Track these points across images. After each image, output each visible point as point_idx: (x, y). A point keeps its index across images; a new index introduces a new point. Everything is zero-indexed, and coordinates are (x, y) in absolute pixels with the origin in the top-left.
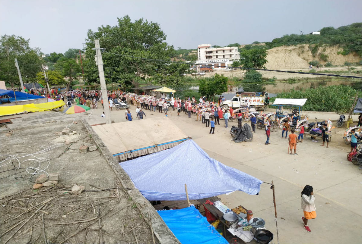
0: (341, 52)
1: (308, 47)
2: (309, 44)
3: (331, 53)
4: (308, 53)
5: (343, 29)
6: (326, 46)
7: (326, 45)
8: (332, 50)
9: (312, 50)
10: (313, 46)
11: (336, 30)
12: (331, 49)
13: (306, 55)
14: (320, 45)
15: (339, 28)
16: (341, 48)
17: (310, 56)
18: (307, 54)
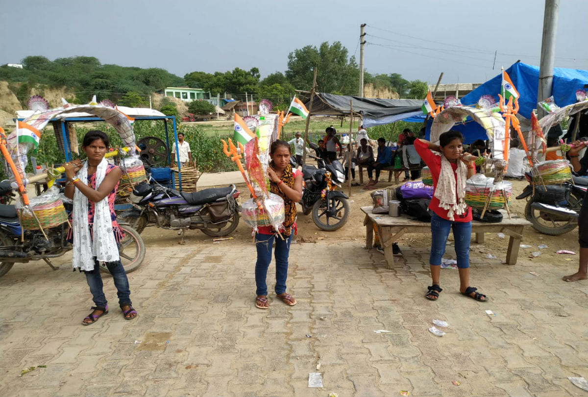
0: (73, 100)
1: (8, 87)
2: (8, 81)
3: (56, 101)
4: (10, 98)
5: (64, 63)
6: (43, 88)
7: (42, 85)
8: (57, 95)
9: (18, 94)
10: (17, 85)
11: (52, 63)
12: (54, 94)
13: (8, 102)
14: (32, 84)
15: (57, 61)
16: (71, 92)
17: (15, 104)
18: (9, 100)
